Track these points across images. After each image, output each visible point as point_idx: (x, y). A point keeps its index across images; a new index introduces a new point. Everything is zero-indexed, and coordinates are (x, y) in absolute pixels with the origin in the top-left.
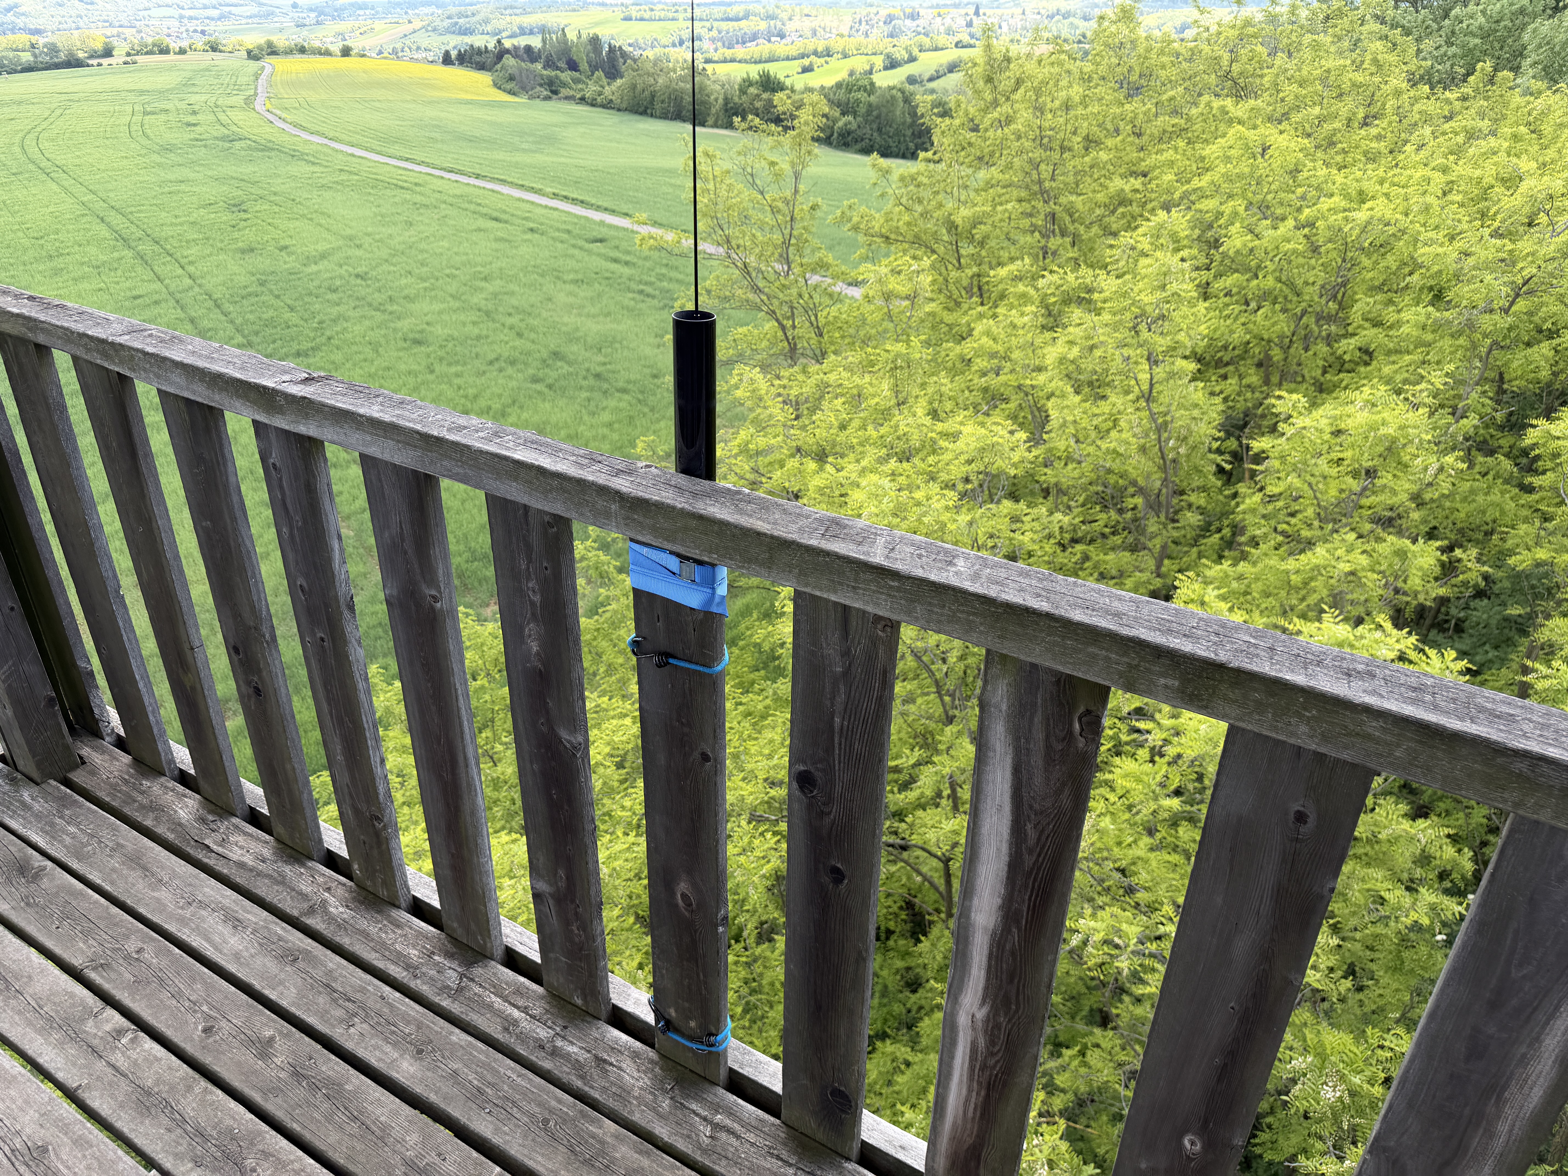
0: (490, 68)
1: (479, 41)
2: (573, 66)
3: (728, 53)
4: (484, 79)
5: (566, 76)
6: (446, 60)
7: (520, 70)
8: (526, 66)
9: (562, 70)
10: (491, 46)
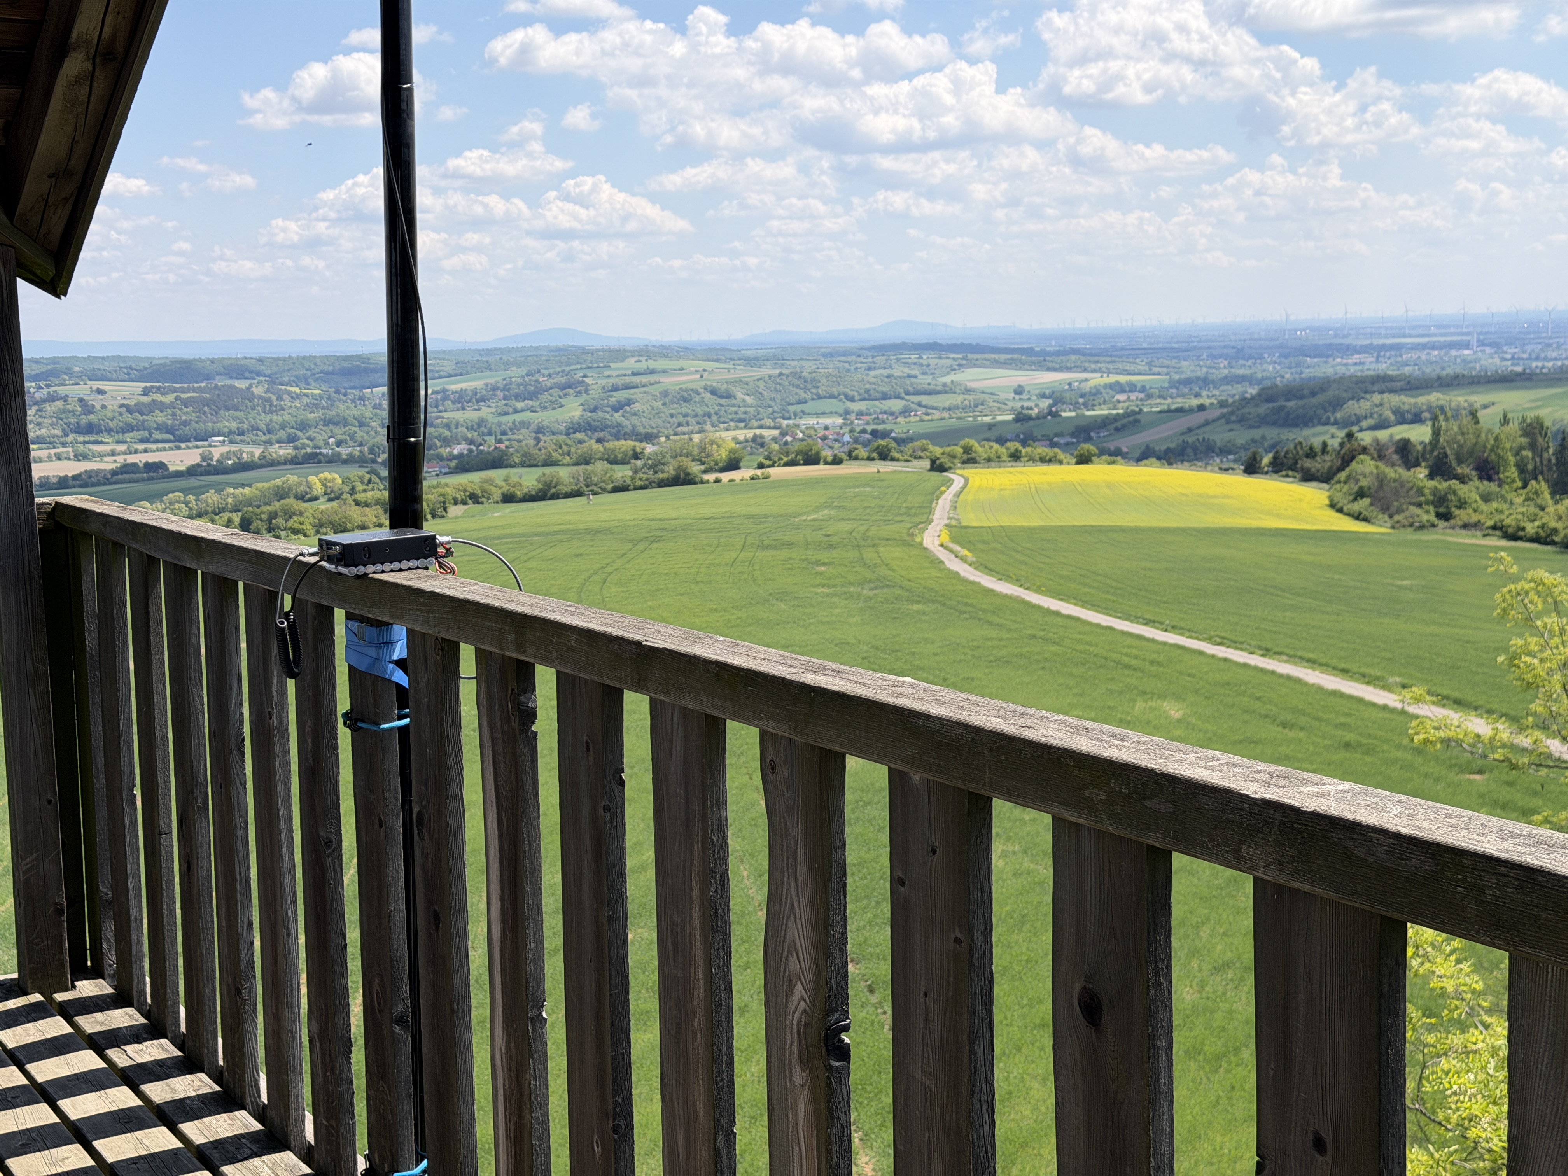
0: (1326, 478)
2: (1486, 472)
4: (1313, 496)
5: (1472, 489)
6: (1252, 468)
7: (1381, 480)
8: (1395, 472)
9: (1462, 479)
10: (1334, 443)
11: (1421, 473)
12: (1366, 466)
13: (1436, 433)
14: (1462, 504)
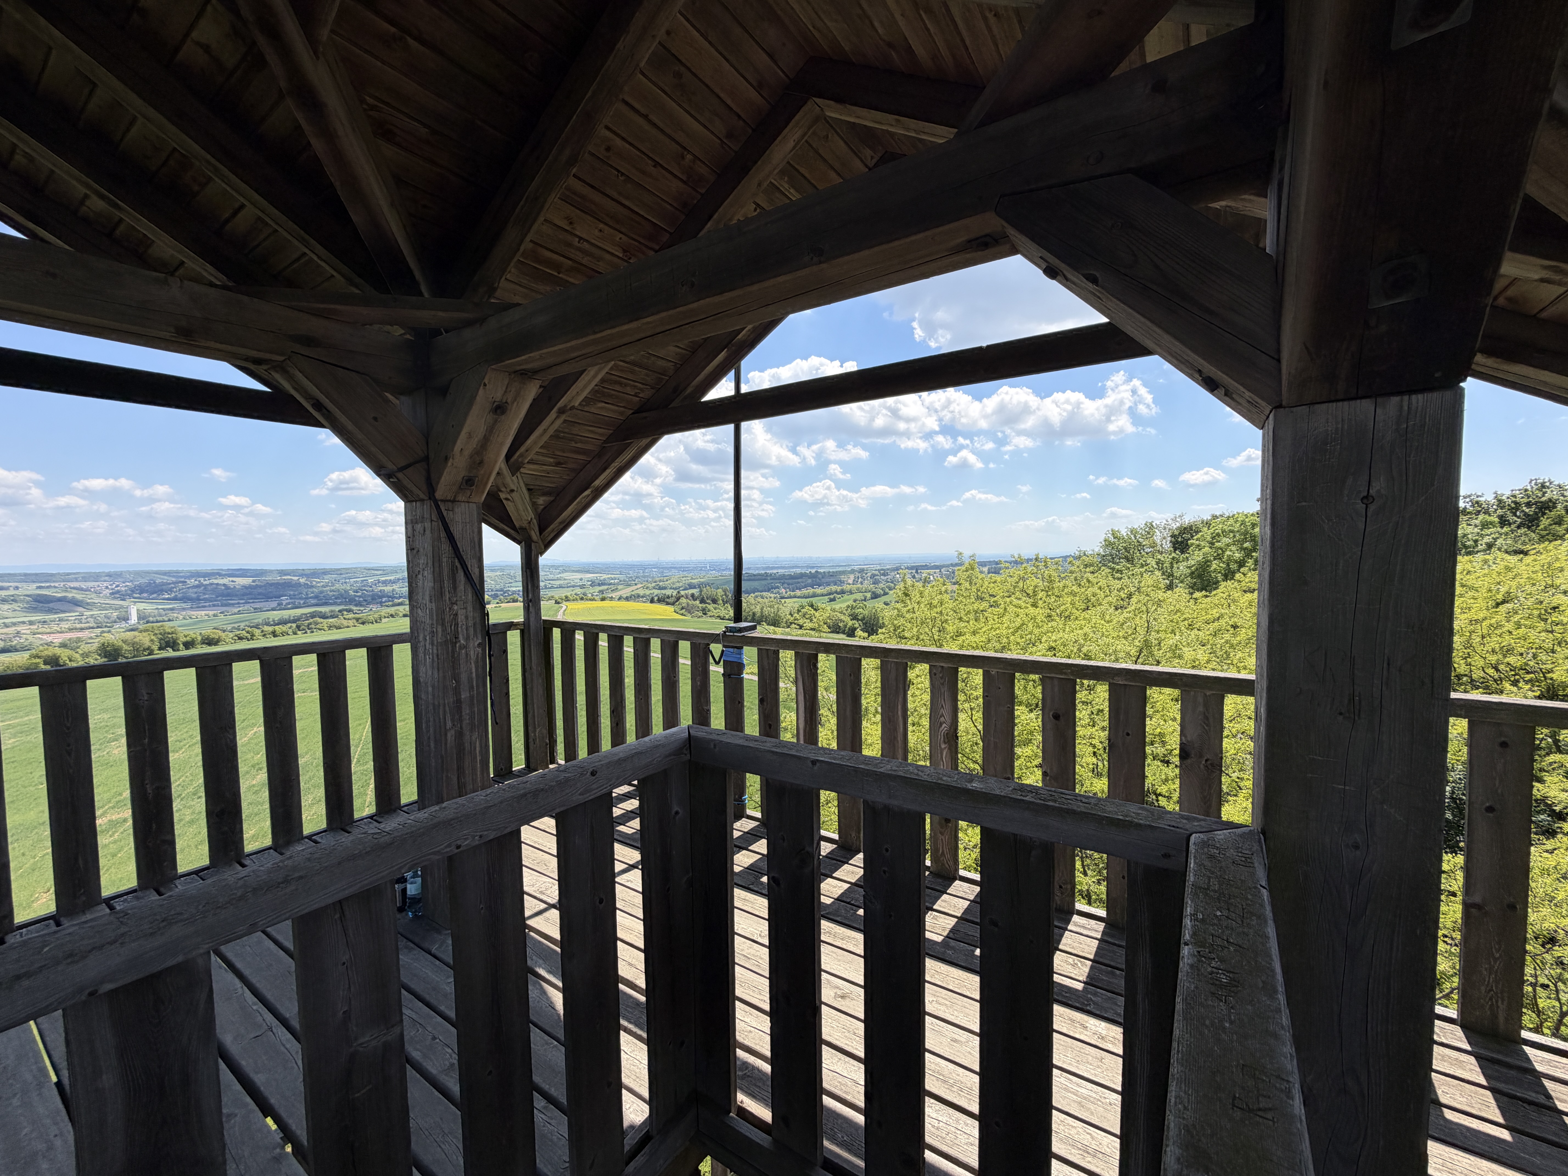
0: (673, 604)
1: (668, 592)
2: (714, 601)
3: (792, 593)
4: (670, 609)
5: (711, 607)
6: (652, 601)
7: (688, 604)
8: (691, 602)
9: (709, 604)
10: (674, 594)
11: (698, 602)
12: (683, 601)
13: (701, 591)
14: (709, 611)
